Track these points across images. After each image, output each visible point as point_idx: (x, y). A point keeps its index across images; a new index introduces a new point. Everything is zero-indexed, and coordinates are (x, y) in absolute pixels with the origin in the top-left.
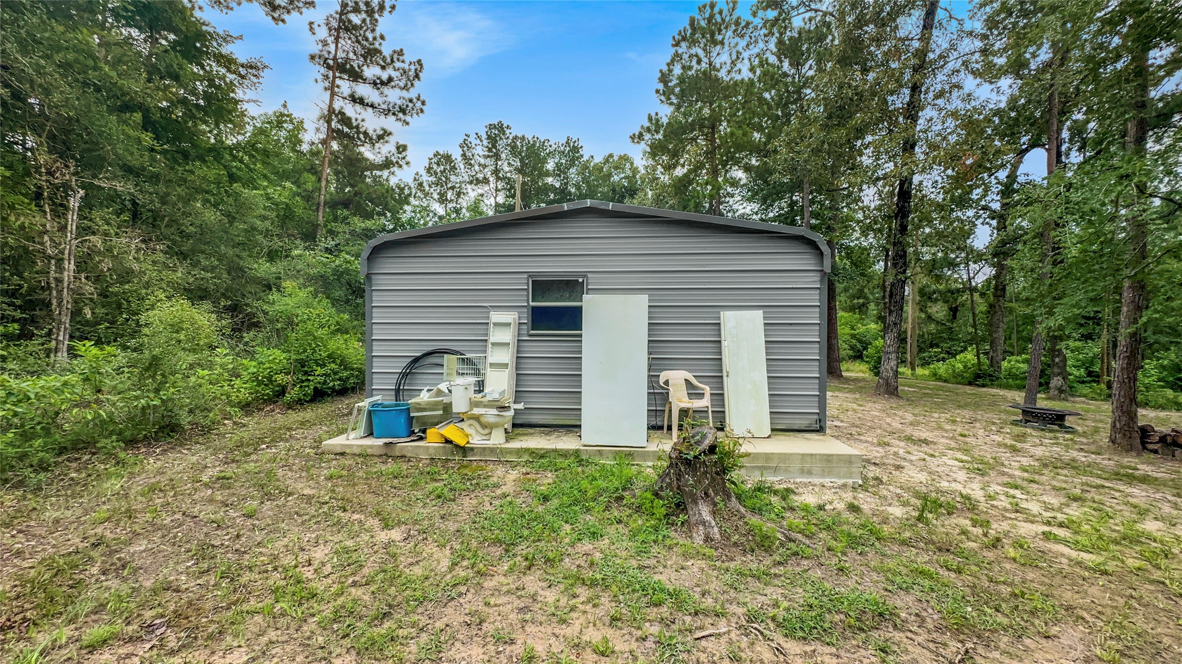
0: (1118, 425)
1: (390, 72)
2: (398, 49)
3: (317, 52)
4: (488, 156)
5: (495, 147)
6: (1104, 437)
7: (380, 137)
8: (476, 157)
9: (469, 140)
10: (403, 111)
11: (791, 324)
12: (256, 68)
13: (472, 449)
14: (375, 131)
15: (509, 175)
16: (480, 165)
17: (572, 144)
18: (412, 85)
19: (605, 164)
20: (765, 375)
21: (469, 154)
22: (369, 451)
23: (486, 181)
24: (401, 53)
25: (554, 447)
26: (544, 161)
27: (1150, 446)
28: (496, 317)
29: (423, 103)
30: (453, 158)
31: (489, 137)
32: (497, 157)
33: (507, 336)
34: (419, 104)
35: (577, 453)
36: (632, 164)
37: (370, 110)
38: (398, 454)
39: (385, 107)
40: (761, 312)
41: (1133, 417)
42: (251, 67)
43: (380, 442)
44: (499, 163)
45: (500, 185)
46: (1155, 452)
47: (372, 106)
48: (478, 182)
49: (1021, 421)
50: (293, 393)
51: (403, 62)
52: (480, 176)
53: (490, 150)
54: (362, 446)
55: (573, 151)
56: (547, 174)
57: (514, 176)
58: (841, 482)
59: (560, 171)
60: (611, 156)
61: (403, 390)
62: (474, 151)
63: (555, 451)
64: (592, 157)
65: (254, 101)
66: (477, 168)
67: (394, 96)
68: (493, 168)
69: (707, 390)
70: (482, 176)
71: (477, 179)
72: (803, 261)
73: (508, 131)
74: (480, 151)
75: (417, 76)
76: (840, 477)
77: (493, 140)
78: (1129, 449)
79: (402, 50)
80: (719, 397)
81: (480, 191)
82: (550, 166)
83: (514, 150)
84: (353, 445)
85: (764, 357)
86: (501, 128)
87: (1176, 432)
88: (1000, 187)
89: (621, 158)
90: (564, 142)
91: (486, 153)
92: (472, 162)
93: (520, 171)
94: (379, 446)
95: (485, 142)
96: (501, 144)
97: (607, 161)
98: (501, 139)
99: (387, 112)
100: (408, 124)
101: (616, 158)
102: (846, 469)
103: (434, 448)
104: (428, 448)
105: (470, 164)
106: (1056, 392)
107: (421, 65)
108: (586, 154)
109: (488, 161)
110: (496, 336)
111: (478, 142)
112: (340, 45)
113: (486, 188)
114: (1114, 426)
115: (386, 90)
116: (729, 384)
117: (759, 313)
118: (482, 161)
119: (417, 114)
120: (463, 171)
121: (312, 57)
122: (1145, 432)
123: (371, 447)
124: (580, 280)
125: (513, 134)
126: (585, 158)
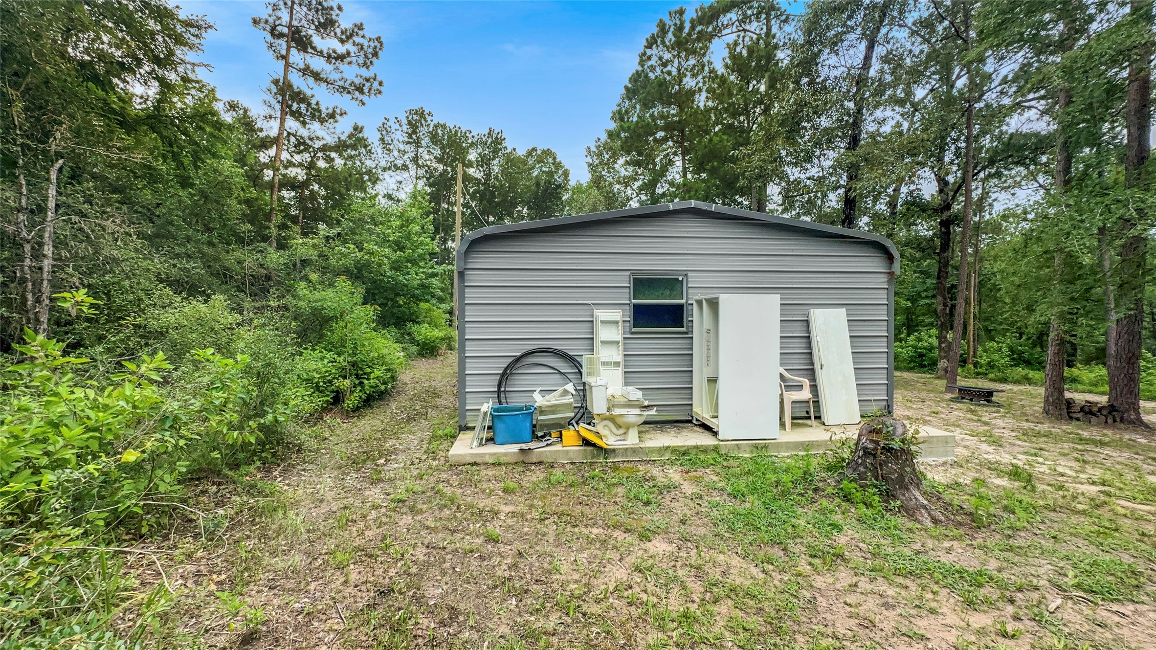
0: (1051, 399)
1: (349, 46)
2: (358, 23)
3: (265, 16)
4: (408, 143)
5: (416, 133)
6: (1039, 408)
7: (332, 116)
8: (395, 142)
9: (389, 124)
10: (360, 89)
11: (865, 321)
12: (199, 27)
13: (614, 450)
14: (327, 109)
15: (428, 163)
16: (399, 151)
17: (494, 136)
18: (371, 62)
19: (527, 157)
20: (852, 367)
21: (387, 139)
22: (503, 460)
23: (405, 168)
24: (360, 27)
25: (694, 444)
26: (465, 151)
27: (1075, 415)
28: (602, 314)
29: (381, 84)
30: (370, 141)
31: (410, 123)
32: (418, 144)
33: (615, 334)
34: (376, 85)
35: (716, 449)
36: (555, 158)
37: (324, 85)
38: (535, 460)
39: (341, 83)
40: (844, 309)
41: (1061, 391)
42: (192, 26)
43: (514, 448)
44: (420, 150)
45: (421, 172)
46: (1078, 419)
47: (326, 81)
48: (397, 168)
49: (958, 398)
50: (352, 400)
51: (363, 37)
52: (399, 163)
53: (410, 136)
54: (494, 454)
55: (496, 143)
56: (470, 165)
57: (434, 165)
58: (942, 459)
59: (484, 161)
60: (534, 149)
61: (505, 392)
62: (393, 136)
63: (696, 447)
64: (514, 150)
65: (206, 66)
66: (396, 153)
67: (351, 72)
68: (413, 155)
69: (806, 382)
70: (402, 162)
71: (395, 166)
72: (873, 263)
73: (429, 118)
74: (399, 136)
75: (375, 54)
76: (938, 456)
77: (414, 126)
78: (1060, 418)
79: (362, 24)
80: (814, 388)
81: (399, 178)
82: (472, 156)
83: (434, 138)
84: (485, 454)
85: (850, 351)
86: (421, 114)
87: (1089, 402)
88: (888, 199)
89: (544, 152)
90: (486, 133)
91: (406, 139)
92: (391, 147)
93: (440, 160)
94: (514, 453)
95: (405, 127)
96: (423, 131)
97: (530, 153)
98: (422, 125)
99: (343, 89)
100: (363, 104)
101: (539, 152)
102: (942, 449)
103: (575, 451)
104: (567, 452)
105: (389, 150)
106: (943, 373)
107: (381, 43)
108: (509, 144)
109: (407, 148)
110: (605, 334)
111: (397, 126)
112: (294, 12)
113: (406, 175)
114: (1046, 401)
115: (343, 66)
116: (822, 377)
117: (843, 310)
118: (402, 147)
119: (375, 95)
120: (380, 155)
121: (255, 22)
122: (1069, 403)
123: (506, 455)
124: (680, 278)
125: (435, 122)
126: (508, 151)
